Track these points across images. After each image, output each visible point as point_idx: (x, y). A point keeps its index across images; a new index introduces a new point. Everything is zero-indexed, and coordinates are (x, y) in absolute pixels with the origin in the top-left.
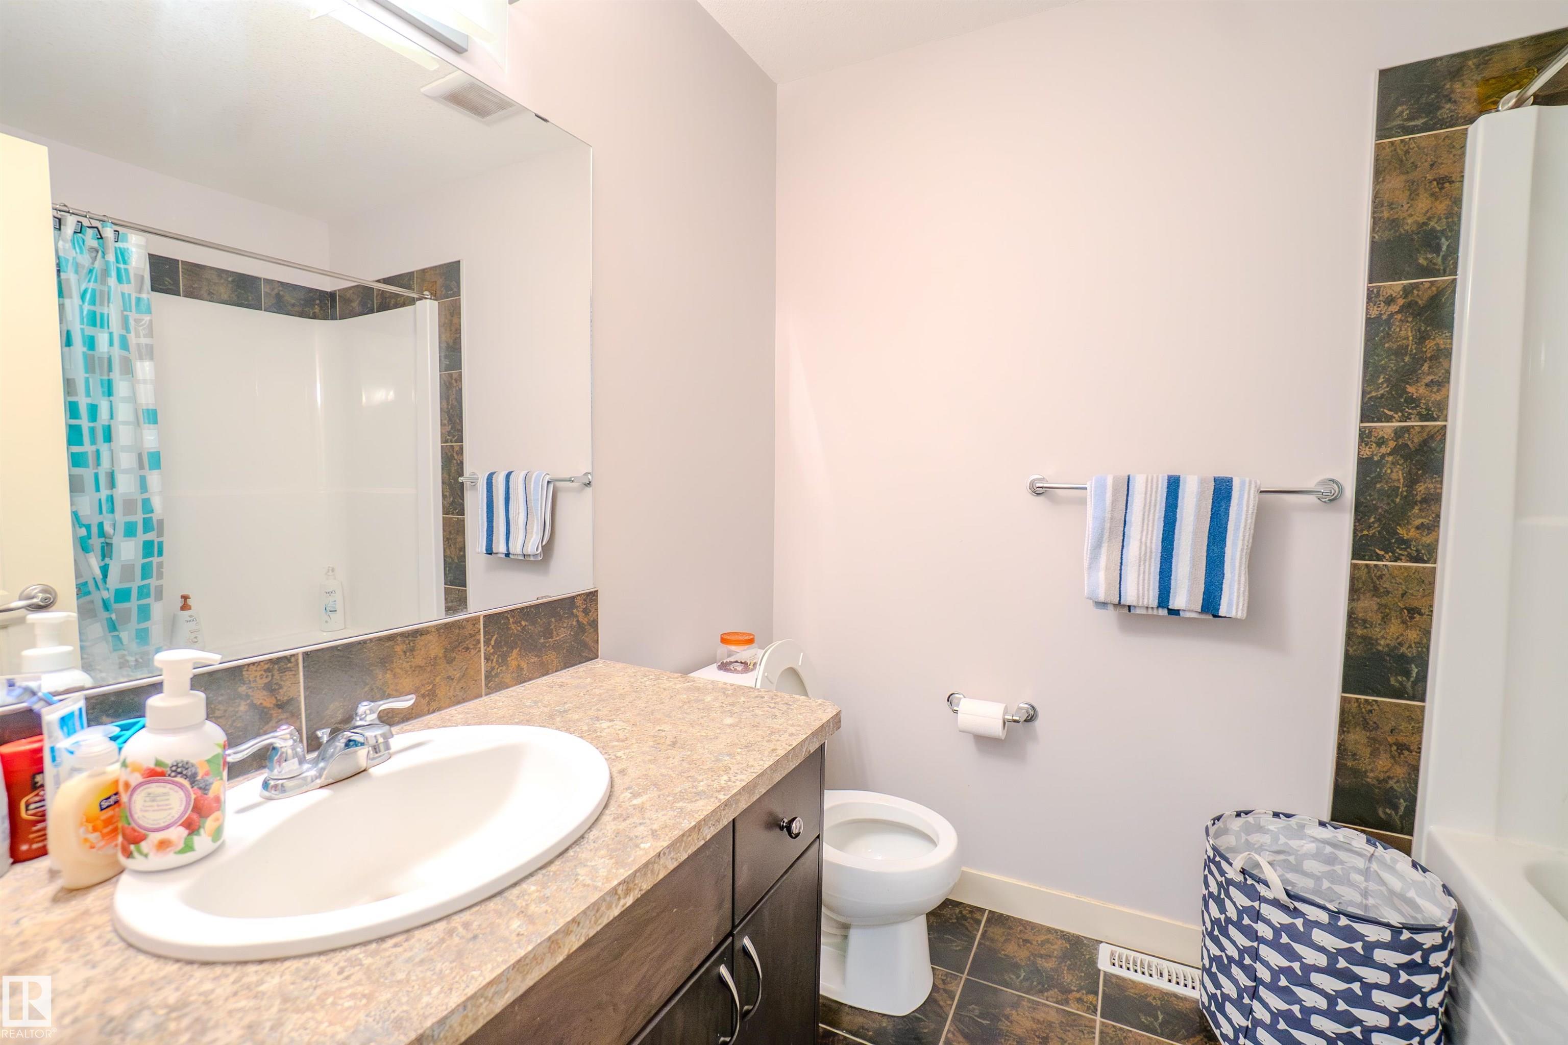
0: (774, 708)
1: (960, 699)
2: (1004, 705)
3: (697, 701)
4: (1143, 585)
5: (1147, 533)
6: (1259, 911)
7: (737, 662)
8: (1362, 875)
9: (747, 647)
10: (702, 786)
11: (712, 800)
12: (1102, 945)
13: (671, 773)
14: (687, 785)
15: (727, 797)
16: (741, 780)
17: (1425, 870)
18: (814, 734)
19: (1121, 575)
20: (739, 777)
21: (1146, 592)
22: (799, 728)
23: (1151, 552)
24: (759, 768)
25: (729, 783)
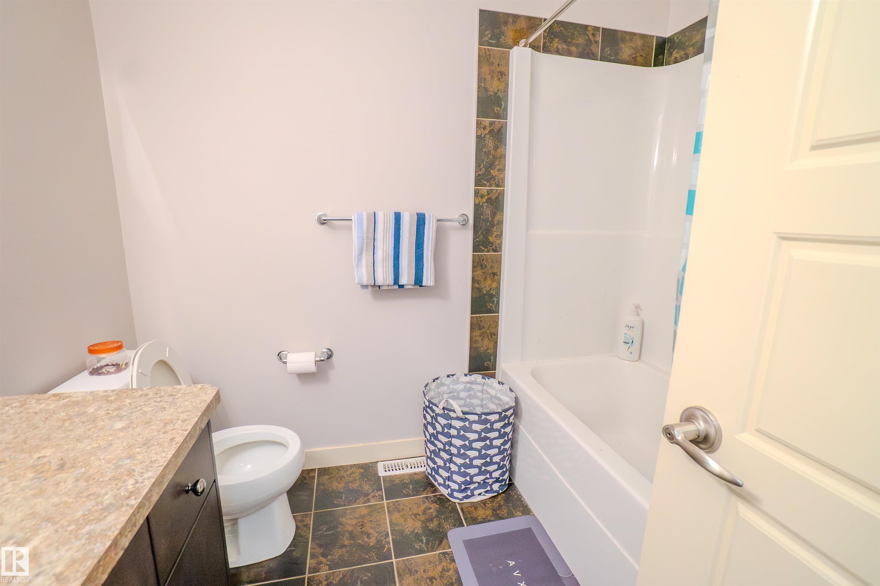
0: (161, 401)
1: (287, 354)
2: (314, 352)
3: (79, 415)
4: (386, 274)
5: (386, 244)
6: (451, 424)
7: (108, 365)
8: (481, 393)
9: (117, 352)
10: (107, 500)
11: (124, 509)
12: (379, 464)
13: (65, 498)
14: (90, 504)
15: (139, 500)
16: (149, 478)
17: (503, 384)
18: (203, 414)
19: (374, 269)
20: (146, 475)
21: (388, 277)
22: (189, 413)
23: (389, 255)
24: (163, 460)
25: (137, 485)
